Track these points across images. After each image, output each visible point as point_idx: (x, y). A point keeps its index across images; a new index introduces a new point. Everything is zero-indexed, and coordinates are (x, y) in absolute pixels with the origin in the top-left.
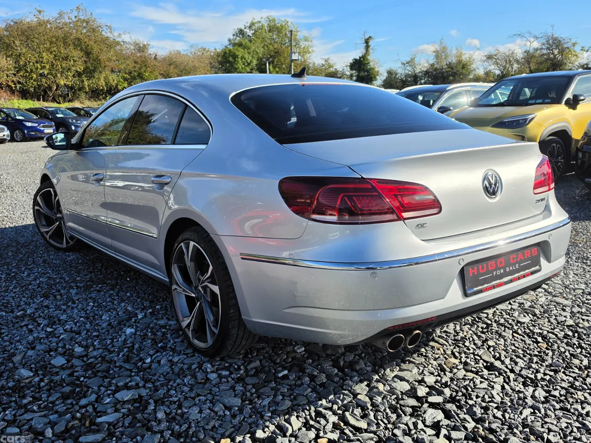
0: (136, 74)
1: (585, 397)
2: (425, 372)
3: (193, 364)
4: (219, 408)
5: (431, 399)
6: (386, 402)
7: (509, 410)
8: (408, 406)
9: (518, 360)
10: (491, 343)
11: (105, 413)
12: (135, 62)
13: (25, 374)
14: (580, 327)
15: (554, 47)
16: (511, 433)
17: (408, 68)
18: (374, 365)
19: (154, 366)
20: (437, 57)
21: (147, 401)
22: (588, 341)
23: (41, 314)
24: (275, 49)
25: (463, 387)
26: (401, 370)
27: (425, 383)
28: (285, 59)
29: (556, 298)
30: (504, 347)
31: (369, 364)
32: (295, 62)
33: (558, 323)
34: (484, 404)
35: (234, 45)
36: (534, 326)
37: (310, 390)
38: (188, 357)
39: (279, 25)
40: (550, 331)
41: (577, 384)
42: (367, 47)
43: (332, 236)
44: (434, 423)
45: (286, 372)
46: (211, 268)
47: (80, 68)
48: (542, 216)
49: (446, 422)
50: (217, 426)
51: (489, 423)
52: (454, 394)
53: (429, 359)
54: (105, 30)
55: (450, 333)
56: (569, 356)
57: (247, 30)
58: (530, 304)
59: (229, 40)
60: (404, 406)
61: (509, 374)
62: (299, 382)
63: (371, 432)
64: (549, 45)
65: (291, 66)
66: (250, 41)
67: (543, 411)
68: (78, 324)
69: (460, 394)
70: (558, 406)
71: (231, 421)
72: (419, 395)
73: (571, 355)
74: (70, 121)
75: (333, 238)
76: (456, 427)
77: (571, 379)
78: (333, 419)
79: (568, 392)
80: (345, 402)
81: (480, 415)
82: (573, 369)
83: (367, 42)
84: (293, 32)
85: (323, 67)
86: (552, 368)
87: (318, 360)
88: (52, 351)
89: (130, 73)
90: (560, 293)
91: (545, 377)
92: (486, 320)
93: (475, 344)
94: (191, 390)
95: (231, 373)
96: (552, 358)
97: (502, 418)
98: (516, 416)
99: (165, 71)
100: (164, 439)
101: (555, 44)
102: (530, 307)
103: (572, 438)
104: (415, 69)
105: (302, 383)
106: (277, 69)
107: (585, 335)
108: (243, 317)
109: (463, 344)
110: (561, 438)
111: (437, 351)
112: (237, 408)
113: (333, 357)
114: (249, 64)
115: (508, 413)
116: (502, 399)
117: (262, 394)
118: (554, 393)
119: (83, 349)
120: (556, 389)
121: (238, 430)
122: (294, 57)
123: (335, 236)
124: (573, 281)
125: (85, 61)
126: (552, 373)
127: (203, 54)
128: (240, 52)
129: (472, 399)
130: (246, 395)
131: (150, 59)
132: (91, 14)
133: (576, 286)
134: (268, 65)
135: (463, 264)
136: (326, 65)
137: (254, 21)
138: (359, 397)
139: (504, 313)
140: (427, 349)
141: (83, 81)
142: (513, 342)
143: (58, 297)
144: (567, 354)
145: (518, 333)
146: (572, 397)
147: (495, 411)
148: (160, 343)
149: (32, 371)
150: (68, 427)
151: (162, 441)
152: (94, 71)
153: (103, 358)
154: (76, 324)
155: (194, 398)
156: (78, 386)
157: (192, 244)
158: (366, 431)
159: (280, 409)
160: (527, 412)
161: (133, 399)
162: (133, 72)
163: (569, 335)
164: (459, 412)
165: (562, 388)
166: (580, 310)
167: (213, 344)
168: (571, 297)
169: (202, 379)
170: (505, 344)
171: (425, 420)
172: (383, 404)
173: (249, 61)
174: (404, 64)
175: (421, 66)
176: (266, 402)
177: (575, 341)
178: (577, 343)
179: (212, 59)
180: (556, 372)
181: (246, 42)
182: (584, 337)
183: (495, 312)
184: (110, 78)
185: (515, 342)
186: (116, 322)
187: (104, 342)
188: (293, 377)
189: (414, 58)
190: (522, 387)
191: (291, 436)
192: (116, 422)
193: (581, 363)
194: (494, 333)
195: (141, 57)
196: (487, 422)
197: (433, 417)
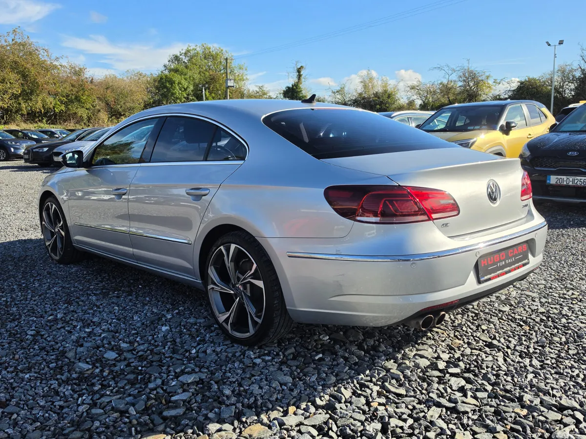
0: (73, 97)
1: (571, 364)
2: (438, 351)
3: (236, 352)
4: (275, 384)
5: (450, 370)
6: (415, 375)
7: (516, 375)
8: (434, 376)
9: (510, 339)
10: (484, 327)
11: (176, 393)
12: (73, 86)
13: (85, 367)
14: (551, 314)
15: (469, 79)
16: (523, 392)
17: (339, 96)
18: (393, 347)
19: (201, 355)
20: (365, 86)
21: (208, 382)
22: (561, 323)
23: (72, 318)
24: (210, 75)
25: (473, 360)
26: (417, 350)
27: (442, 359)
28: (221, 85)
29: (524, 292)
30: (496, 330)
31: (389, 347)
32: (230, 88)
33: (532, 311)
34: (495, 372)
35: (171, 70)
36: (515, 314)
37: (347, 368)
38: (228, 347)
39: (214, 53)
40: (528, 317)
41: (563, 355)
42: (299, 76)
43: (369, 235)
44: (460, 388)
45: (321, 355)
46: (255, 266)
47: (17, 90)
48: (525, 219)
49: (468, 386)
50: (279, 398)
51: (503, 386)
52: (468, 366)
53: (438, 341)
54: (43, 54)
55: (447, 321)
56: (549, 335)
57: (183, 57)
58: (505, 297)
59: (165, 66)
60: (430, 377)
61: (506, 350)
62: (335, 363)
63: (411, 396)
64: (466, 78)
65: (226, 92)
66: (187, 67)
67: (542, 375)
68: (113, 325)
69: (473, 366)
70: (553, 372)
71: (290, 393)
72: (440, 368)
73: (551, 334)
74: (9, 143)
75: (369, 236)
76: (478, 390)
77: (556, 352)
78: (376, 388)
79: (557, 361)
80: (381, 376)
81: (494, 381)
82: (555, 344)
83: (299, 71)
84: (228, 60)
85: (258, 94)
86: (540, 344)
87: (344, 345)
88: (100, 347)
89: (68, 96)
90: (527, 288)
91: (536, 351)
92: (473, 310)
93: (471, 328)
94: (244, 372)
95: (273, 358)
96: (536, 337)
97: (512, 382)
98: (523, 380)
99: (102, 95)
100: (239, 410)
101: (471, 76)
102: (506, 299)
103: (571, 393)
104: (345, 98)
105: (338, 363)
106: (213, 95)
107: (556, 318)
108: (287, 308)
109: (462, 329)
110: (563, 393)
111: (442, 335)
112: (290, 384)
113: (356, 343)
114: (185, 90)
115: (516, 377)
116: (507, 368)
117: (307, 372)
118: (546, 362)
119: (128, 345)
120: (547, 359)
121: (299, 400)
122: (230, 83)
123: (372, 234)
124: (534, 278)
125: (22, 84)
126: (540, 348)
127: (139, 79)
128: (177, 78)
129: (484, 369)
130: (294, 374)
131: (87, 82)
132: (28, 37)
133: (538, 282)
134: (204, 91)
135: (479, 256)
136: (260, 92)
137: (189, 48)
138: (391, 371)
139: (486, 305)
140: (433, 334)
141: (20, 104)
142: (501, 326)
143: (81, 303)
144: (547, 333)
145: (503, 319)
146: (562, 364)
147: (505, 377)
148: (197, 337)
149: (89, 364)
150: (148, 406)
151: (237, 411)
152: (31, 93)
153: (152, 351)
154: (110, 325)
155: (250, 378)
156: (138, 374)
157: (233, 246)
158: (406, 396)
159: (329, 383)
160: (530, 376)
161: (195, 381)
162: (70, 96)
163: (544, 320)
164: (476, 378)
165: (552, 358)
166: (546, 300)
167: (255, 333)
168: (536, 291)
169: (250, 363)
170: (495, 328)
171: (451, 385)
172: (413, 375)
173: (186, 87)
174: (334, 93)
175: (350, 95)
176: (314, 378)
177: (550, 323)
178: (552, 325)
179: (149, 84)
180: (543, 347)
181: (181, 67)
182: (557, 321)
183: (478, 303)
184: (47, 101)
185: (503, 326)
186: (148, 322)
187: (145, 338)
188: (328, 359)
189: (344, 88)
190: (520, 359)
191: (346, 402)
192: (188, 399)
193: (561, 340)
194: (483, 320)
195: (78, 81)
196: (501, 385)
197: (457, 383)
